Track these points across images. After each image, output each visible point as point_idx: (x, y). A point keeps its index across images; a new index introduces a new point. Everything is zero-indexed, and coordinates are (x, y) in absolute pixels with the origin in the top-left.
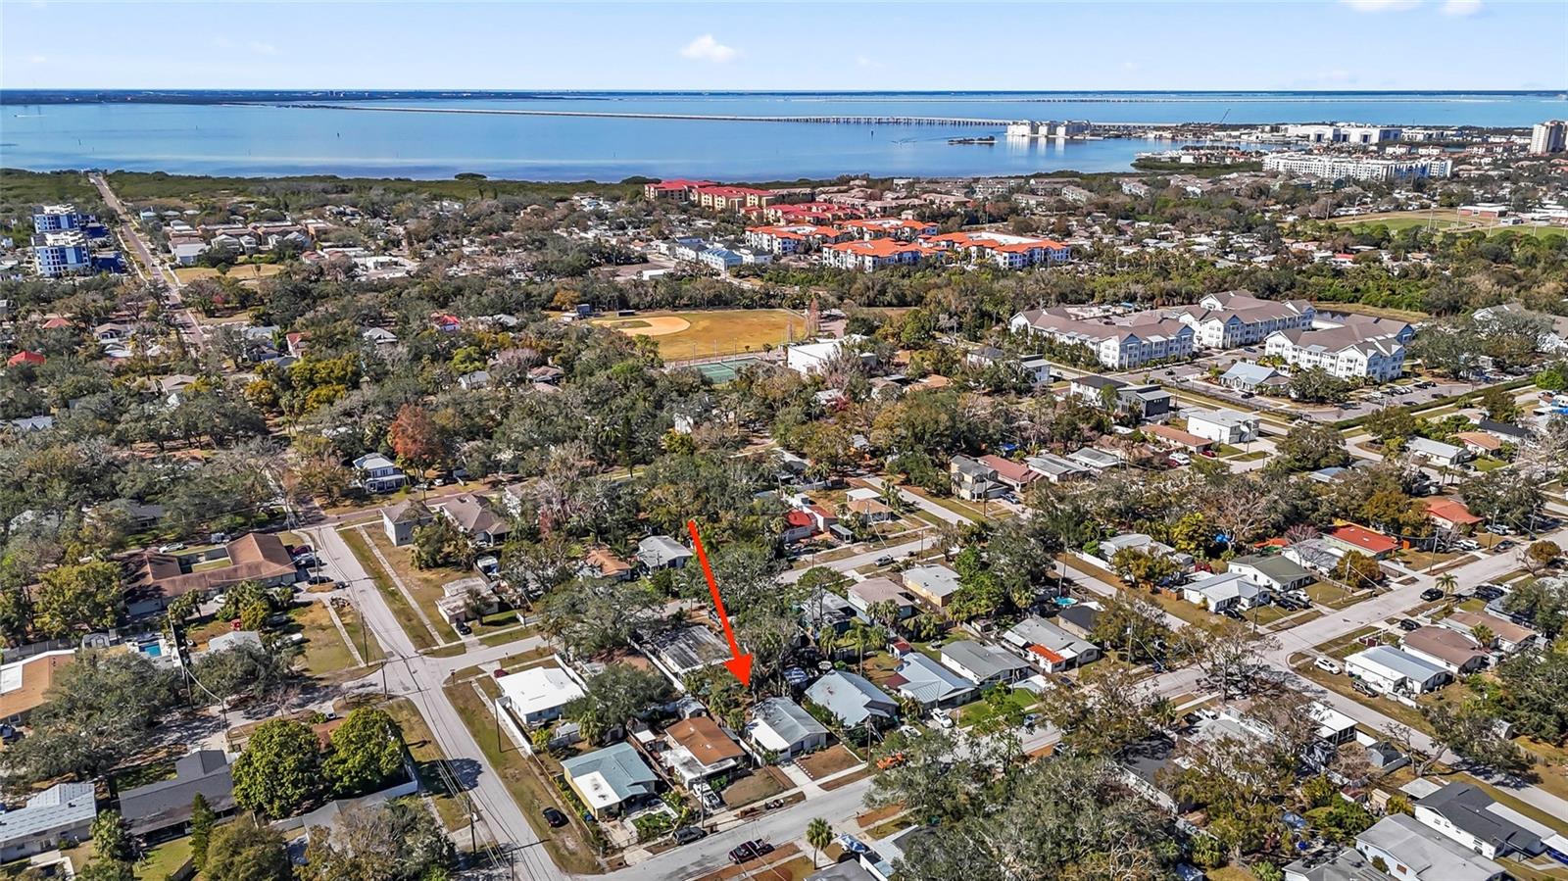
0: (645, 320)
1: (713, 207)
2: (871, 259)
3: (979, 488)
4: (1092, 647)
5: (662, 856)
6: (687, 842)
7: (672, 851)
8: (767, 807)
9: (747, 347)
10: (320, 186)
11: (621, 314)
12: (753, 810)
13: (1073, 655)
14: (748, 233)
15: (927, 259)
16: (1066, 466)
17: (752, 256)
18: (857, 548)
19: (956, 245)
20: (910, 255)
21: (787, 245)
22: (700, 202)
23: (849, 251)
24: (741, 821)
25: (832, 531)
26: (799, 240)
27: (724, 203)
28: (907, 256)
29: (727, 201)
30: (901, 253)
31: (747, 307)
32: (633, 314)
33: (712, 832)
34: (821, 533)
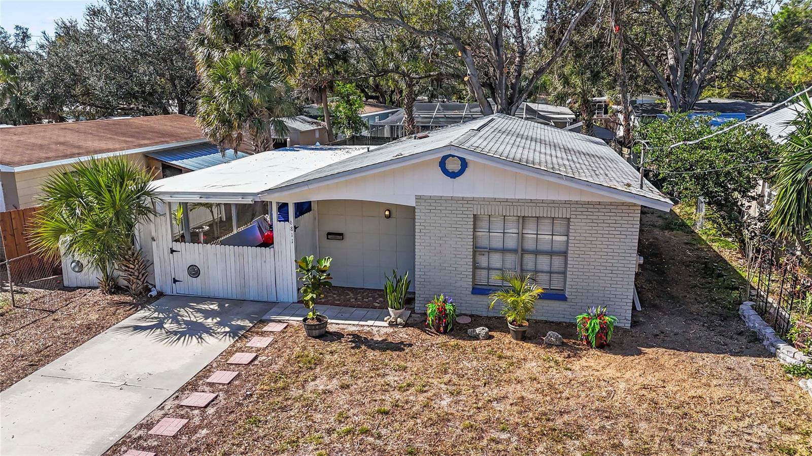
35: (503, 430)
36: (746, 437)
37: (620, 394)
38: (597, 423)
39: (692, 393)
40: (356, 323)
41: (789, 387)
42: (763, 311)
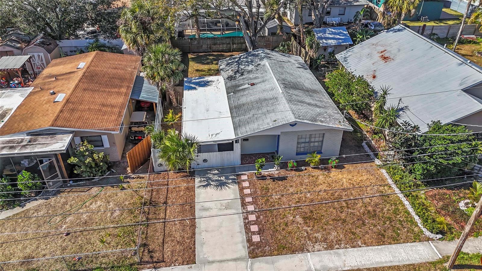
35: (326, 200)
36: (373, 190)
37: (345, 183)
38: (344, 193)
39: (360, 179)
40: (266, 170)
41: (379, 172)
42: (370, 146)
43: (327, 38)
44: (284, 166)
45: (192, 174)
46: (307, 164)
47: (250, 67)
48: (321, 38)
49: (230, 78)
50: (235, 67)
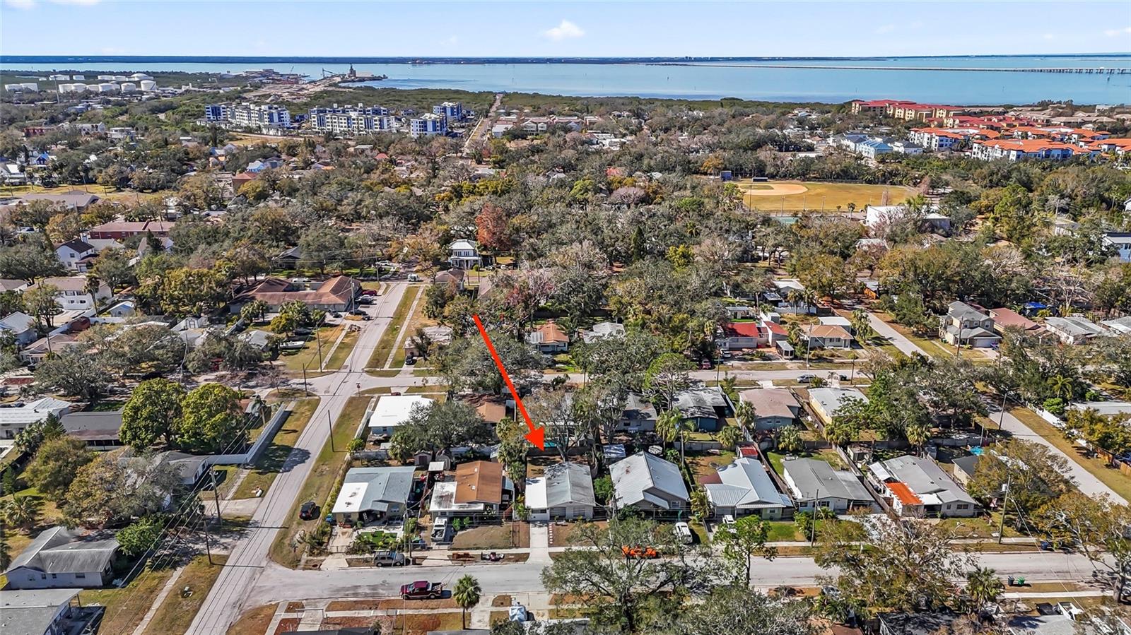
0: (771, 185)
1: (904, 119)
2: (1015, 153)
3: (967, 334)
4: (969, 499)
5: (354, 570)
6: (384, 565)
7: (367, 569)
8: (483, 558)
9: (839, 207)
10: (621, 101)
11: (754, 180)
12: (466, 555)
13: (937, 502)
14: (912, 133)
15: (1077, 157)
16: (1089, 329)
17: (903, 148)
18: (791, 365)
19: (1118, 148)
20: (1060, 152)
21: (944, 143)
22: (894, 115)
23: (997, 146)
24: (450, 562)
25: (778, 347)
26: (956, 139)
27: (913, 116)
28: (1055, 153)
29: (916, 114)
30: (1050, 150)
31: (869, 182)
32: (766, 180)
33: (414, 563)
34: (769, 347)
40: (559, 522)
43: (611, 453)
44: (567, 521)
45: (529, 522)
46: (577, 520)
47: (560, 473)
48: (607, 453)
49: (549, 479)
50: (552, 472)
